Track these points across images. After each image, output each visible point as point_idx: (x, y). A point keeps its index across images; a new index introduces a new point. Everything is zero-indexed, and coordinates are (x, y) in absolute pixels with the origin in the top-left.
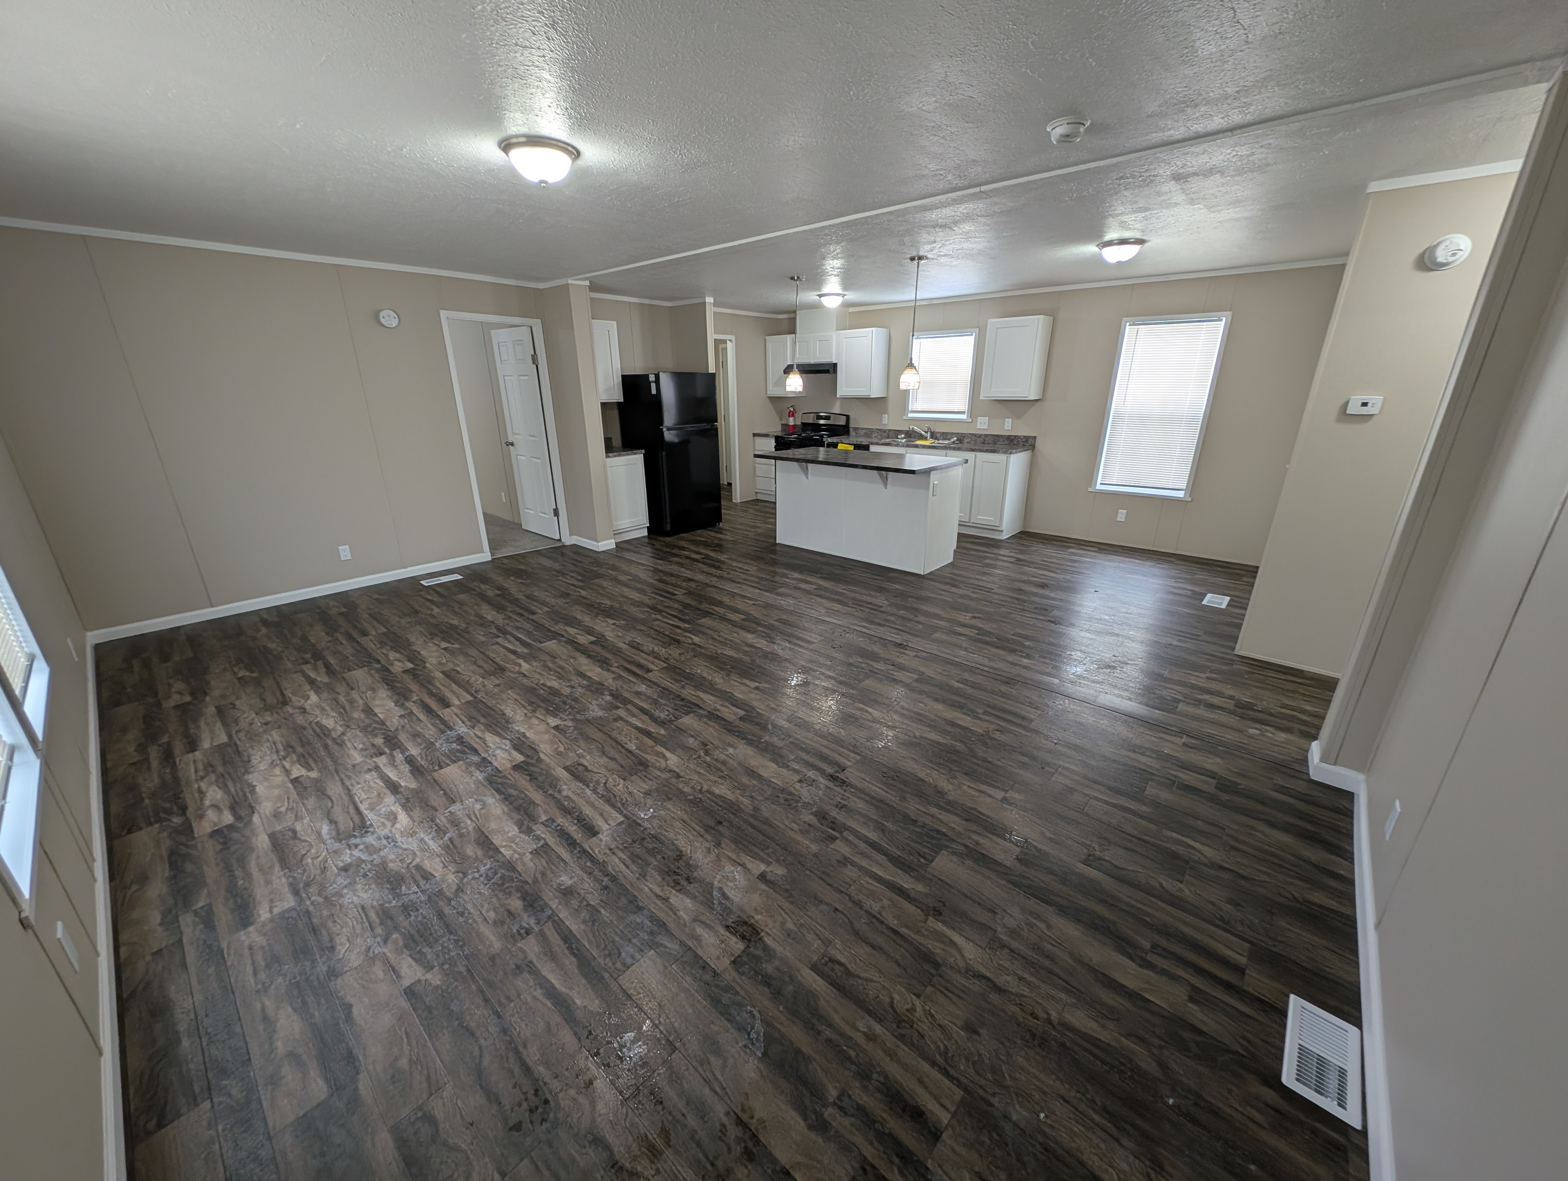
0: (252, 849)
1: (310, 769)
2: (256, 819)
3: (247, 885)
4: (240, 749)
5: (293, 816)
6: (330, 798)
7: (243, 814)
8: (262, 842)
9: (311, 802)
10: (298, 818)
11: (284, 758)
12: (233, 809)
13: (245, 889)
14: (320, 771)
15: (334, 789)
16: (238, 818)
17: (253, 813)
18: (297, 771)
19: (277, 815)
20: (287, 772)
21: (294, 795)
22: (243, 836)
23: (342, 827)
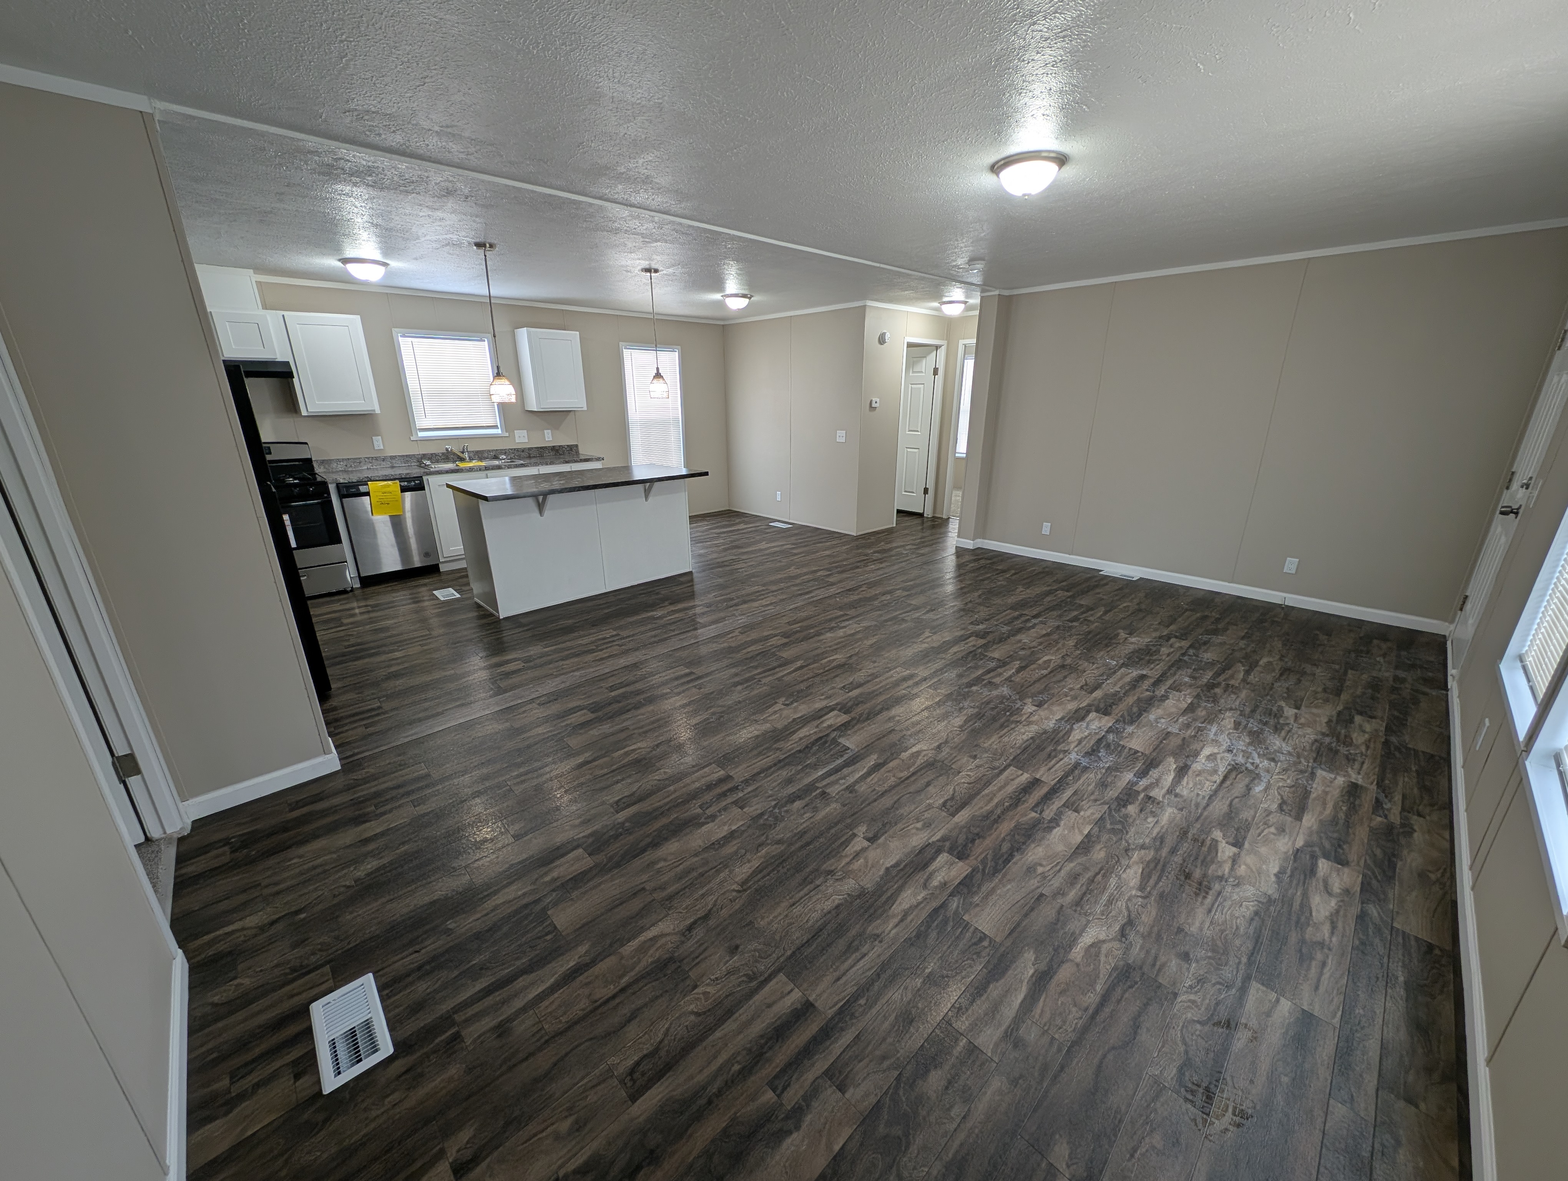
0: (1321, 822)
1: (1215, 842)
2: (1300, 843)
3: (1341, 804)
4: (1250, 945)
5: (1270, 818)
6: (1230, 805)
7: (1308, 857)
8: (1309, 820)
9: (1246, 815)
10: (1269, 813)
11: (1221, 878)
12: (1312, 871)
13: (1343, 802)
14: (1209, 832)
15: (1219, 807)
16: (1314, 858)
17: (1298, 850)
18: (1226, 851)
19: (1281, 830)
20: (1235, 860)
21: (1253, 832)
22: (1321, 838)
23: (1247, 780)
